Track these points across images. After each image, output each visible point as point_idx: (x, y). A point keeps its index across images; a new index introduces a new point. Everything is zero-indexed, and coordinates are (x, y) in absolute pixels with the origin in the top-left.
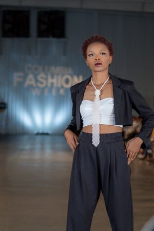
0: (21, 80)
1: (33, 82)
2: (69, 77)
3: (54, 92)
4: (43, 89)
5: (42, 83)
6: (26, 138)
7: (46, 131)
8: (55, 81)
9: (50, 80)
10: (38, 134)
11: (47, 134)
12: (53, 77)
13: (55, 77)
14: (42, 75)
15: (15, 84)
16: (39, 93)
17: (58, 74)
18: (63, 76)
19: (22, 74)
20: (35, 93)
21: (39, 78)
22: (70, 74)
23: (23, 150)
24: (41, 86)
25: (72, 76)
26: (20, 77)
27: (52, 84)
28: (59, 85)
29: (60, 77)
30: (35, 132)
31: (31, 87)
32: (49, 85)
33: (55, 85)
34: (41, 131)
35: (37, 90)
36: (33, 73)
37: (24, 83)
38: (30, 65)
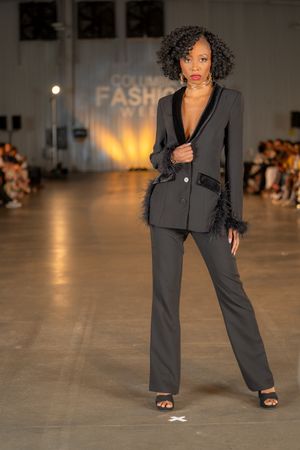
0: (106, 96)
1: (123, 100)
4: (137, 108)
5: (135, 100)
6: (115, 176)
7: (142, 166)
8: (152, 96)
9: (146, 96)
10: (131, 170)
11: (145, 169)
12: (149, 92)
13: (153, 91)
14: (135, 89)
15: (98, 103)
16: (131, 114)
17: (157, 87)
18: (163, 89)
19: (107, 89)
20: (127, 113)
21: (131, 93)
23: (111, 193)
24: (134, 104)
26: (103, 93)
27: (149, 100)
29: (159, 91)
30: (128, 167)
31: (120, 104)
32: (145, 102)
33: (153, 102)
34: (136, 166)
35: (128, 109)
36: (122, 86)
37: (110, 100)
38: (118, 76)
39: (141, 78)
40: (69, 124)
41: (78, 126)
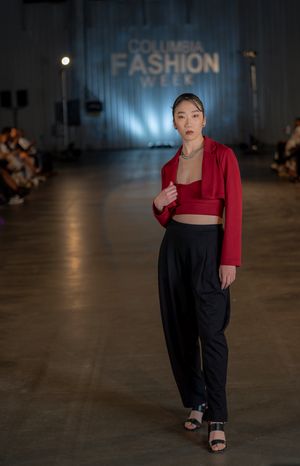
0: (123, 64)
1: (142, 68)
2: (198, 57)
3: (175, 80)
4: (158, 77)
5: (156, 68)
6: (136, 154)
7: (166, 144)
8: (175, 63)
9: (168, 63)
10: (153, 147)
11: (169, 147)
12: (172, 59)
13: (176, 57)
14: (157, 55)
15: (114, 72)
16: (151, 85)
17: (180, 53)
18: (188, 55)
19: (124, 56)
20: (146, 83)
21: (151, 60)
22: (199, 52)
24: (156, 72)
25: (202, 55)
26: (121, 60)
27: (172, 68)
28: (183, 70)
29: (183, 56)
30: (150, 144)
31: (139, 73)
32: (168, 70)
33: (177, 70)
34: (158, 144)
35: (148, 79)
36: (140, 53)
37: (127, 68)
38: (136, 41)
39: (162, 44)
40: (82, 97)
41: (91, 99)
